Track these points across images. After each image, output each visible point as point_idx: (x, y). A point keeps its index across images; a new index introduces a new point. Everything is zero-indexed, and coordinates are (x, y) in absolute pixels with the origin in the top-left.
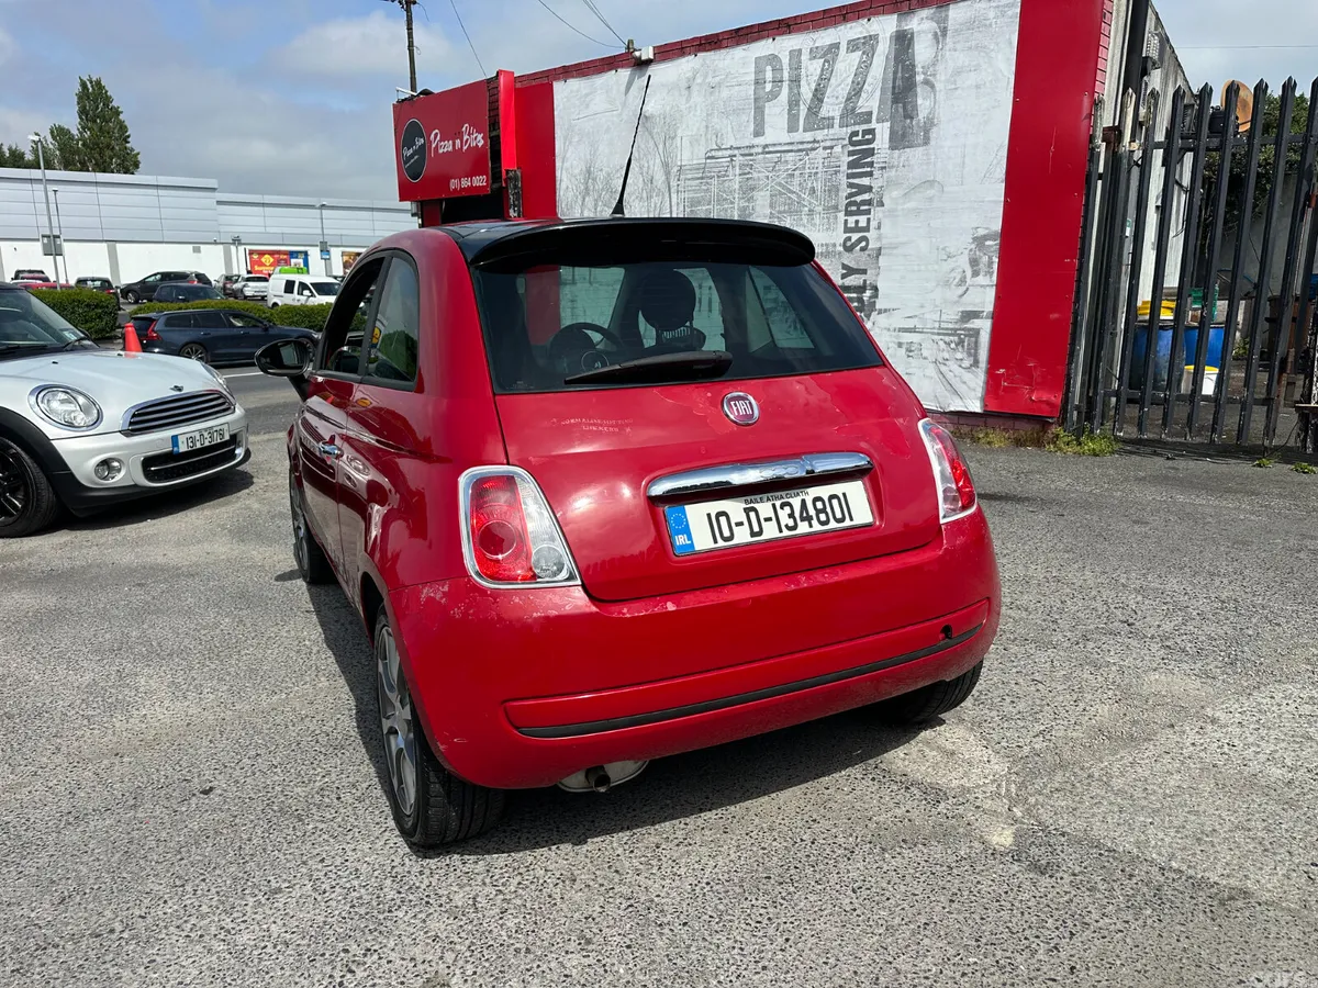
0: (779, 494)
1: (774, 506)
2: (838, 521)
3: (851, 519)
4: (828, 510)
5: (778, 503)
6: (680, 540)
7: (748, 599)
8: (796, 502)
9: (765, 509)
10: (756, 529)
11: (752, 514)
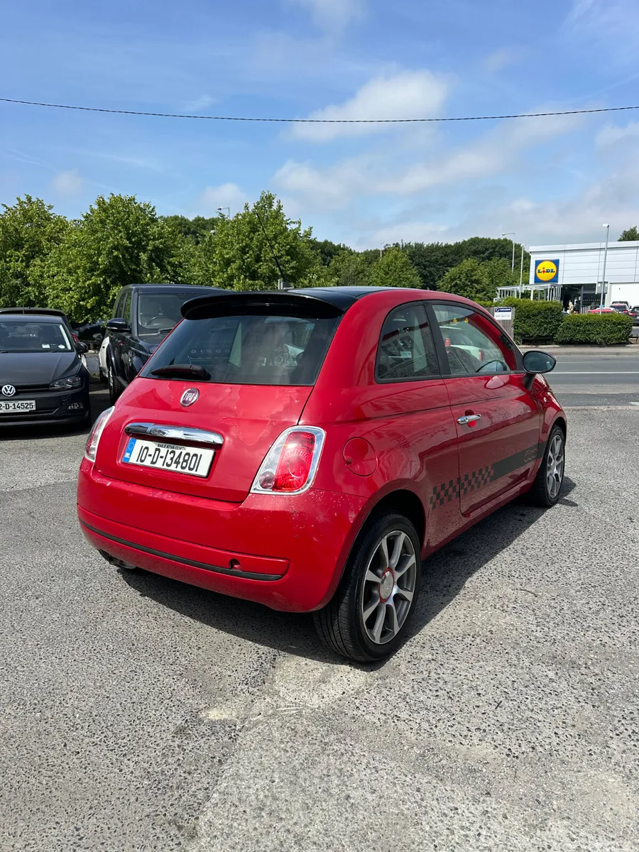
0: (173, 445)
1: (168, 451)
2: (190, 469)
3: (196, 471)
4: (189, 462)
5: (170, 450)
6: (127, 455)
7: (132, 493)
8: (178, 453)
9: (163, 451)
10: (154, 461)
11: (157, 452)
